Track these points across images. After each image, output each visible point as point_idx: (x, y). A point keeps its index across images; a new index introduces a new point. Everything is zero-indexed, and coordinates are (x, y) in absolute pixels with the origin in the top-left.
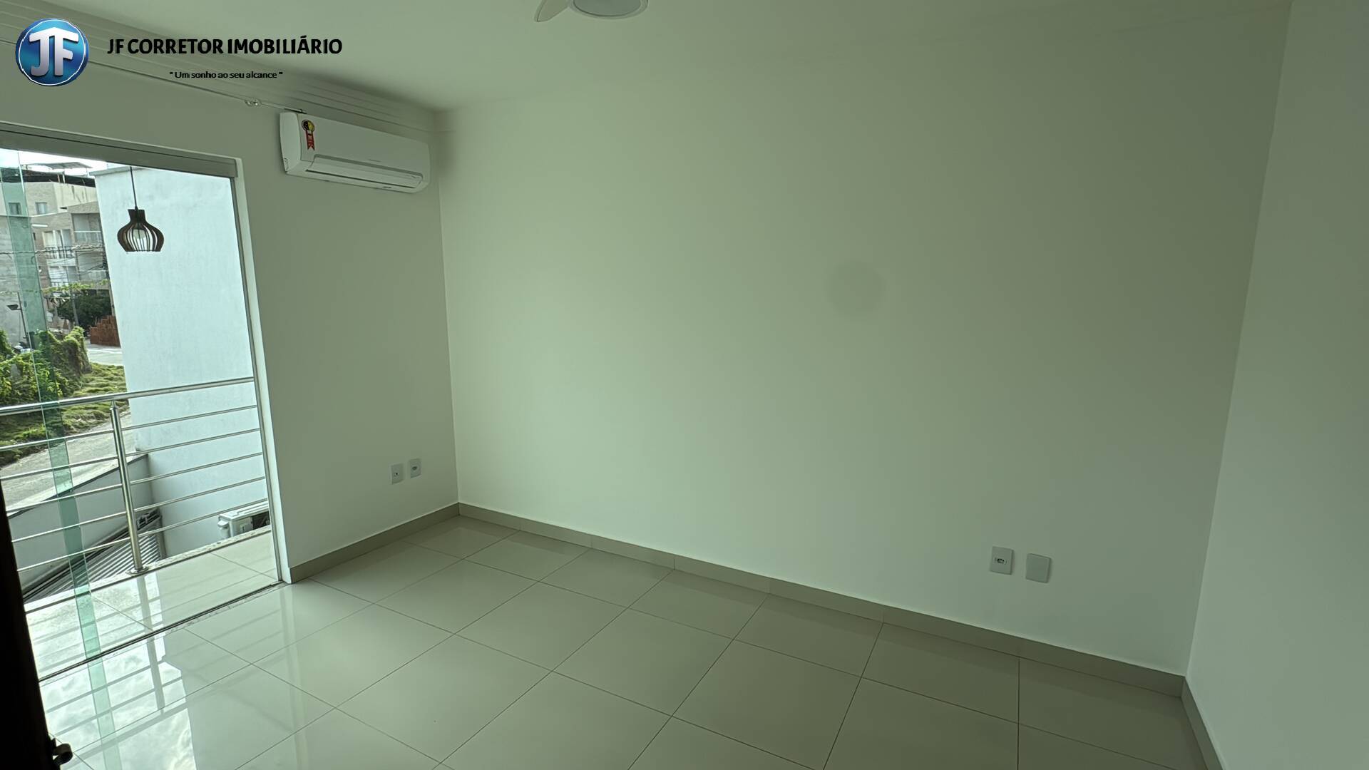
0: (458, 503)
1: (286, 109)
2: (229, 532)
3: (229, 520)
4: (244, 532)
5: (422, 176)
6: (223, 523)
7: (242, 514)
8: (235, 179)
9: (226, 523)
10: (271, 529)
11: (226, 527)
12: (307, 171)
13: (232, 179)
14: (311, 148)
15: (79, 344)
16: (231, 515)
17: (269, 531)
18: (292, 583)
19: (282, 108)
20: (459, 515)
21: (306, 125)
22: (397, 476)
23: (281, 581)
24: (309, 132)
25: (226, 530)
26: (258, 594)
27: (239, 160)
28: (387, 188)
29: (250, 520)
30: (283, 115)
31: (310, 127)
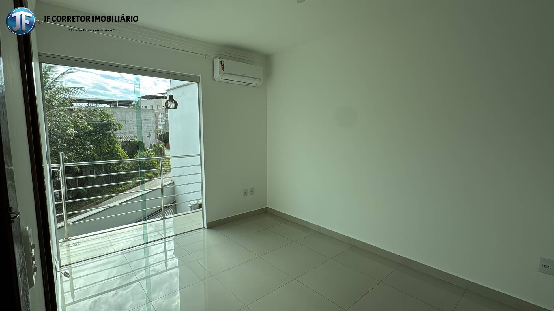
0: (267, 207)
1: (216, 58)
2: (191, 209)
3: (192, 204)
4: (196, 209)
5: (260, 80)
6: (190, 205)
7: (196, 203)
8: (199, 83)
9: (191, 205)
10: (202, 210)
11: (191, 207)
12: (221, 79)
13: (198, 83)
14: (223, 70)
15: (163, 148)
16: (192, 203)
17: (201, 211)
18: (207, 228)
19: (215, 57)
20: (267, 212)
21: (222, 62)
22: (245, 194)
23: (204, 227)
24: (222, 65)
25: (191, 208)
26: (196, 231)
27: (200, 76)
28: (248, 85)
29: (198, 205)
30: (215, 60)
31: (223, 63)
